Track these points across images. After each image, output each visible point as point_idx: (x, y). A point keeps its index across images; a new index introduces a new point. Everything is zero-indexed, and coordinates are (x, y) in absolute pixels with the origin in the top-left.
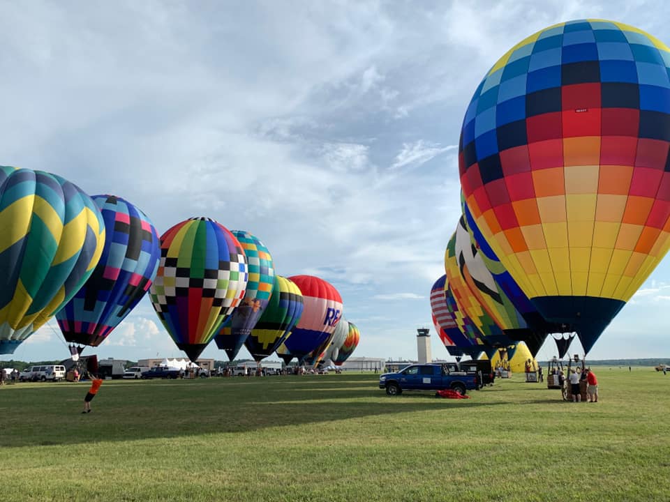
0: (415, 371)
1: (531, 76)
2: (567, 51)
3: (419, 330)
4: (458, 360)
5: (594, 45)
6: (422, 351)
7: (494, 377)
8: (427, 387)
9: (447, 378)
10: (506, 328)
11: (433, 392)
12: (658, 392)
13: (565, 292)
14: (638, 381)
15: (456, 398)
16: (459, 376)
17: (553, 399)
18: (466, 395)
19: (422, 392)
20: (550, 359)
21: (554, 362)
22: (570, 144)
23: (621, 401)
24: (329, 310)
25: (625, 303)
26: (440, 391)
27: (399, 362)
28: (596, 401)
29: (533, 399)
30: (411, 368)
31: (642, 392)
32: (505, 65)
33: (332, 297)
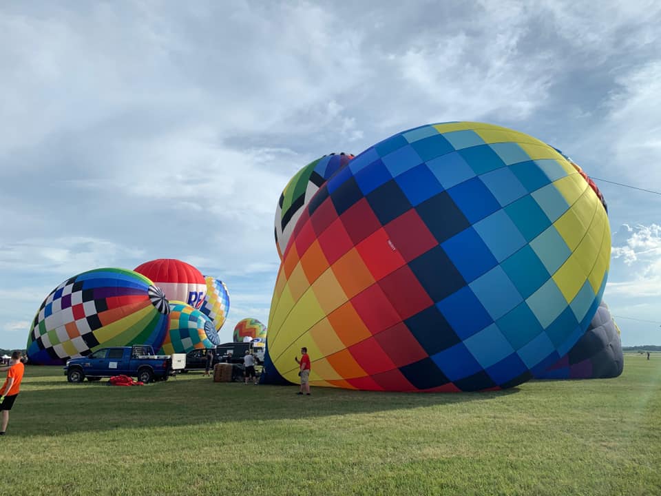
24: (191, 294)
33: (194, 280)
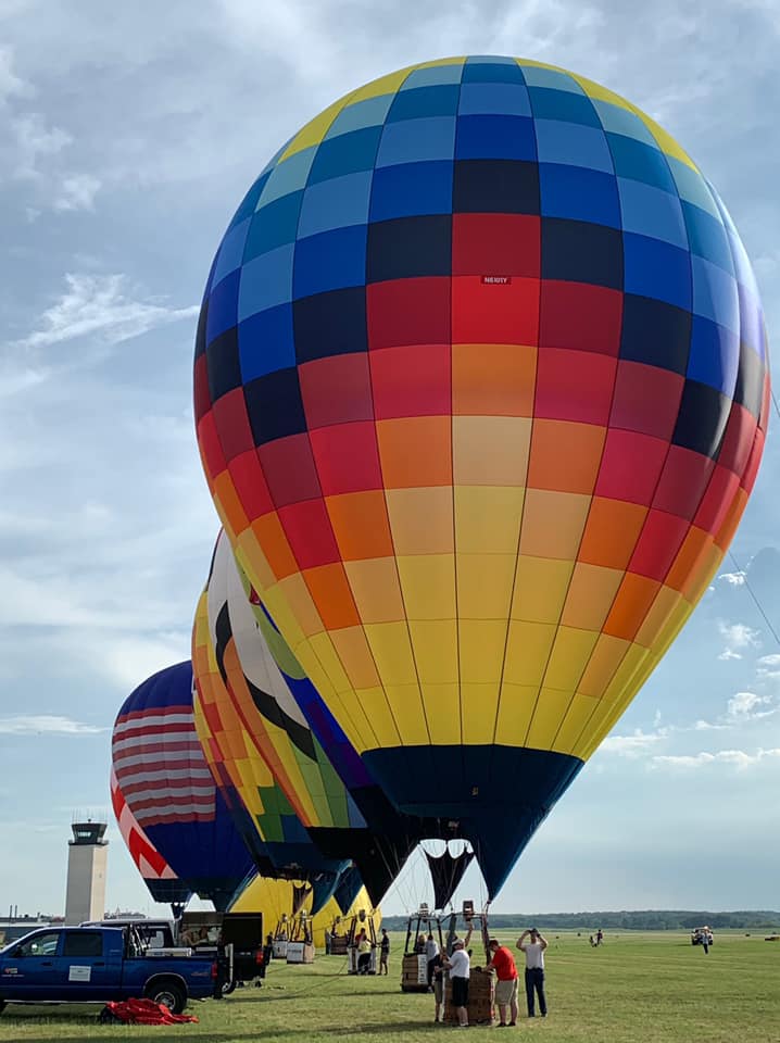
0: (50, 946)
1: (384, 179)
2: (468, 127)
3: (77, 828)
4: (177, 911)
5: (527, 123)
6: (80, 887)
7: (266, 962)
8: (80, 992)
9: (138, 965)
10: (316, 824)
11: (94, 1006)
12: (656, 997)
13: (446, 735)
14: (613, 970)
15: (159, 1023)
16: (171, 958)
17: (409, 1018)
18: (186, 1012)
19: (64, 1006)
20: (413, 910)
21: (423, 918)
22: (467, 359)
23: (570, 1023)
25: (581, 763)
26: (113, 1004)
27: (10, 920)
28: (512, 1024)
29: (360, 1021)
30: (40, 936)
31: (621, 997)
32: (320, 142)
